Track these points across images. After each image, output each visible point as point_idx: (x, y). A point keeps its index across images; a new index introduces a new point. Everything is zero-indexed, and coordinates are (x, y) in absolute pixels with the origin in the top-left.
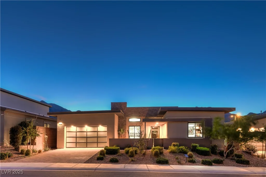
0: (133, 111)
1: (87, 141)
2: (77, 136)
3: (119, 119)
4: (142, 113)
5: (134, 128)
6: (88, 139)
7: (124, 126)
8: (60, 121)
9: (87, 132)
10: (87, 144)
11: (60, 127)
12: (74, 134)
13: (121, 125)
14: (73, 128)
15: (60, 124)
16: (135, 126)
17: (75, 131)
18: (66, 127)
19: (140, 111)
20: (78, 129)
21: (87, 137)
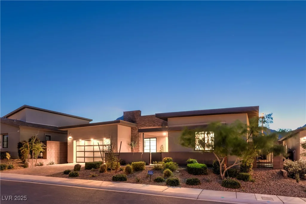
0: (147, 120)
1: (94, 156)
2: (85, 151)
3: (132, 131)
4: (157, 122)
5: (150, 140)
6: (95, 153)
7: (137, 139)
8: (70, 135)
9: (94, 146)
10: (94, 158)
11: (70, 141)
12: (82, 149)
13: (134, 137)
14: (82, 142)
15: (70, 138)
16: (150, 138)
17: (84, 145)
18: (76, 141)
19: (154, 120)
20: (87, 143)
21: (94, 152)
